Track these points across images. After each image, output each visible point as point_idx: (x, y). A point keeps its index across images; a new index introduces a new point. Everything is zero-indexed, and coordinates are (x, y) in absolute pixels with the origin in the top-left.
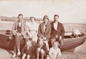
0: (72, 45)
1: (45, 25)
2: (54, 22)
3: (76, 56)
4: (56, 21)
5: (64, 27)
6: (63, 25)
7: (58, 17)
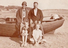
0: (52, 27)
1: (23, 10)
2: (34, 9)
3: (56, 37)
4: (36, 8)
5: (43, 13)
6: (42, 11)
7: (38, 4)
